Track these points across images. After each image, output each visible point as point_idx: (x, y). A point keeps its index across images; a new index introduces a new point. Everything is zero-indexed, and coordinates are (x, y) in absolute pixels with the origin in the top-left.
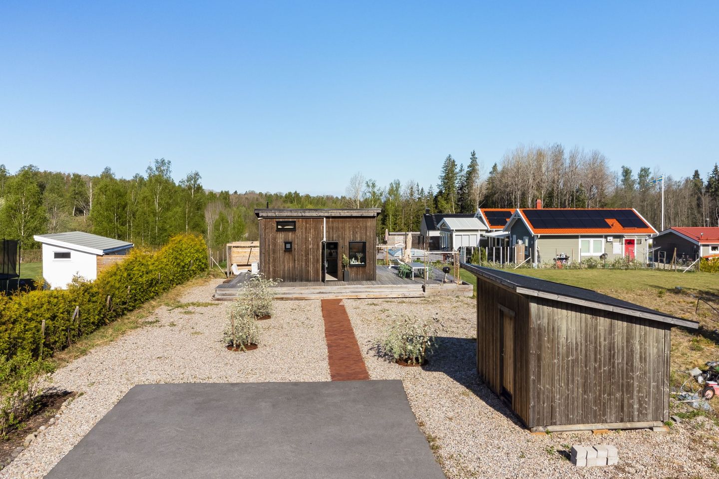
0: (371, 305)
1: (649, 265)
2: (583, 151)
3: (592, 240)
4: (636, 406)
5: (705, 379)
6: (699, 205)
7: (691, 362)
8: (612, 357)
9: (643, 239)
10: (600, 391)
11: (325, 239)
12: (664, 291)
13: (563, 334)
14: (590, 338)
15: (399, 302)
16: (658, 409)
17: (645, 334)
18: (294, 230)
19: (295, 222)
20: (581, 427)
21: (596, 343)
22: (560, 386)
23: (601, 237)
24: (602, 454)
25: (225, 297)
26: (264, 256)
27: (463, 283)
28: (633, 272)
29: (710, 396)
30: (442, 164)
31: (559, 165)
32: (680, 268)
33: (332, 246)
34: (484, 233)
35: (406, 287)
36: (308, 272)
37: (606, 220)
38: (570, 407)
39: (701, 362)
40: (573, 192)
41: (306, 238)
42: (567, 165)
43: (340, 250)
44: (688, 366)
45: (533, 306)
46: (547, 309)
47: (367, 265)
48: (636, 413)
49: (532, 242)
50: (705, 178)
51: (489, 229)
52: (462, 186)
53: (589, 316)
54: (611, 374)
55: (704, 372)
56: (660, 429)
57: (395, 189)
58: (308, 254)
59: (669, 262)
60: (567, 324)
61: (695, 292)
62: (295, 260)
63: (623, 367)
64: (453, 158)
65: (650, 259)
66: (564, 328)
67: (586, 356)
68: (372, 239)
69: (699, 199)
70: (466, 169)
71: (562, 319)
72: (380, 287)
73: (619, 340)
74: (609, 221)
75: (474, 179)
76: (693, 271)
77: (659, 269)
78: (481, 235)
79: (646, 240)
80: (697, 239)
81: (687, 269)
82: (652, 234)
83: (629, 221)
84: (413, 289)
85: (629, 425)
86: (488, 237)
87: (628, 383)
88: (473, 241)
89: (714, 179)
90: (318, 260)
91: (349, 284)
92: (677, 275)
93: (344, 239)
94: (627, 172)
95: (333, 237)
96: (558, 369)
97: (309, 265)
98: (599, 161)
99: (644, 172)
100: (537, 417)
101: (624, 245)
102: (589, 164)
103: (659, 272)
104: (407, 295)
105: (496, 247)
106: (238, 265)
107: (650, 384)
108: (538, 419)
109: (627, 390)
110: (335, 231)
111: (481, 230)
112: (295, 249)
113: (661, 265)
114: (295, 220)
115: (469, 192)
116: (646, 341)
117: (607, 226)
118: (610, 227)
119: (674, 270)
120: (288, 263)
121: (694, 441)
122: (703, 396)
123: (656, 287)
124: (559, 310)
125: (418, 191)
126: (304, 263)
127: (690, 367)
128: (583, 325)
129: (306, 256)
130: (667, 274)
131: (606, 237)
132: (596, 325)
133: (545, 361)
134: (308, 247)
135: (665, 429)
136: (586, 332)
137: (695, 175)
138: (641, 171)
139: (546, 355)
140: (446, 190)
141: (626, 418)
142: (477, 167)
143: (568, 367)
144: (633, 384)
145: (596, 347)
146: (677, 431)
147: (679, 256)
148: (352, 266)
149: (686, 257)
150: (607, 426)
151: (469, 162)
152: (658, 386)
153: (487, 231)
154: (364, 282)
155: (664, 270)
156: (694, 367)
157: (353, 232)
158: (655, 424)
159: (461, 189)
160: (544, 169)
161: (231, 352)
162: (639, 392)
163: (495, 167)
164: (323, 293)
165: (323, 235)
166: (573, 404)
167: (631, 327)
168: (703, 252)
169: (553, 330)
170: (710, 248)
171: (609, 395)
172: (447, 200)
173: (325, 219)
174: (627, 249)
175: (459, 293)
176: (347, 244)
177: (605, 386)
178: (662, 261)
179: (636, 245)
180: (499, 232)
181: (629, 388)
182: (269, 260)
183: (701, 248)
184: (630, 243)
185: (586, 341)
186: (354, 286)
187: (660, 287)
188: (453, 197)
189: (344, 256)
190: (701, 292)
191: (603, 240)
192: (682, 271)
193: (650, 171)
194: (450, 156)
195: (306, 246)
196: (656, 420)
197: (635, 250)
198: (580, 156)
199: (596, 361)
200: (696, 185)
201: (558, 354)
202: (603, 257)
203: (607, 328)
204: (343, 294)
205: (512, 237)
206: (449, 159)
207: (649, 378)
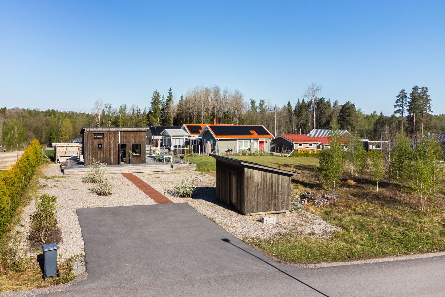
0: (149, 175)
1: (271, 154)
2: (230, 90)
3: (243, 141)
4: (280, 205)
5: (301, 198)
6: (291, 121)
7: (295, 193)
8: (272, 187)
9: (268, 141)
10: (268, 199)
11: (119, 143)
12: (280, 165)
13: (256, 179)
14: (264, 180)
15: (162, 174)
16: (287, 205)
17: (283, 178)
18: (103, 138)
19: (104, 134)
20: (262, 213)
21: (266, 182)
22: (255, 198)
23: (248, 139)
24: (272, 219)
25: (69, 173)
26: (87, 152)
27: (190, 164)
28: (264, 157)
29: (303, 203)
30: (152, 95)
31: (217, 98)
32: (285, 155)
33: (124, 146)
34: (187, 138)
35: (163, 166)
36: (110, 159)
37: (250, 131)
38: (258, 205)
39: (299, 193)
40: (225, 112)
41: (109, 142)
42: (221, 98)
43: (127, 148)
44: (294, 194)
45: (246, 169)
46: (250, 170)
47: (142, 155)
48: (280, 207)
49: (215, 143)
50: (293, 107)
51: (190, 135)
52: (164, 108)
53: (264, 172)
54: (272, 193)
55: (300, 196)
56: (288, 213)
57: (123, 109)
58: (111, 150)
59: (280, 152)
60: (257, 175)
61: (294, 166)
62: (103, 154)
63: (276, 191)
64: (158, 91)
65: (271, 150)
66: (256, 177)
67: (263, 187)
68: (144, 142)
69: (290, 117)
70: (166, 98)
71: (255, 173)
72: (150, 166)
73: (274, 181)
74: (252, 132)
75: (171, 104)
76: (291, 156)
77: (275, 156)
78: (186, 139)
79: (269, 141)
80: (292, 140)
81: (289, 155)
82: (272, 138)
83: (261, 131)
84: (167, 167)
85: (278, 212)
86: (189, 140)
87: (278, 196)
88: (182, 142)
89: (298, 107)
90: (116, 154)
91: (133, 165)
92: (284, 158)
93: (129, 142)
94: (253, 102)
95: (124, 141)
96: (254, 192)
97: (111, 156)
98: (239, 96)
99: (262, 103)
100: (247, 210)
101: (259, 144)
102: (234, 98)
103: (275, 157)
104: (164, 170)
105: (194, 145)
106: (60, 157)
107: (285, 197)
108: (248, 211)
109: (277, 199)
110: (125, 138)
111: (185, 136)
112: (104, 148)
113: (277, 154)
114: (104, 132)
115: (167, 112)
116: (283, 181)
117: (251, 134)
118: (252, 135)
119: (283, 156)
120: (100, 155)
121: (299, 216)
122: (301, 203)
123: (276, 164)
124: (254, 170)
125: (137, 111)
126: (108, 155)
127: (295, 195)
128: (262, 175)
129: (109, 151)
130: (280, 158)
131: (250, 140)
132: (267, 175)
133: (250, 189)
134: (111, 147)
135: (290, 213)
136: (263, 178)
137: (289, 104)
138: (260, 102)
139: (250, 187)
140: (154, 110)
141: (277, 209)
142: (172, 98)
143: (257, 191)
144: (279, 196)
145: (267, 184)
146: (294, 213)
147: (285, 149)
148: (133, 156)
149: (287, 150)
150: (270, 212)
151: (167, 94)
152: (287, 197)
153: (189, 136)
154: (140, 164)
155: (278, 156)
156: (296, 195)
157: (134, 139)
158: (286, 211)
159: (163, 110)
160: (210, 100)
161: (101, 196)
162: (281, 199)
163: (182, 97)
164: (121, 170)
165: (119, 140)
166: (259, 205)
167: (279, 176)
168: (296, 147)
169: (252, 177)
170: (298, 145)
171: (271, 201)
172: (155, 116)
173: (120, 132)
174: (260, 146)
175: (189, 169)
176: (131, 145)
177: (270, 198)
178: (277, 152)
179: (264, 144)
180: (196, 137)
181: (278, 198)
182: (90, 154)
183: (294, 145)
184: (262, 142)
185: (263, 181)
186: (136, 166)
187: (278, 164)
188: (158, 115)
189: (130, 151)
190: (296, 166)
191: (249, 141)
192: (286, 156)
193: (265, 101)
194: (156, 90)
195: (109, 146)
196: (287, 210)
197: (264, 146)
198: (228, 93)
199: (267, 189)
200: (289, 110)
201: (254, 186)
202: (249, 149)
203: (270, 177)
204: (132, 170)
205: (203, 140)
206: (156, 92)
207: (284, 194)
